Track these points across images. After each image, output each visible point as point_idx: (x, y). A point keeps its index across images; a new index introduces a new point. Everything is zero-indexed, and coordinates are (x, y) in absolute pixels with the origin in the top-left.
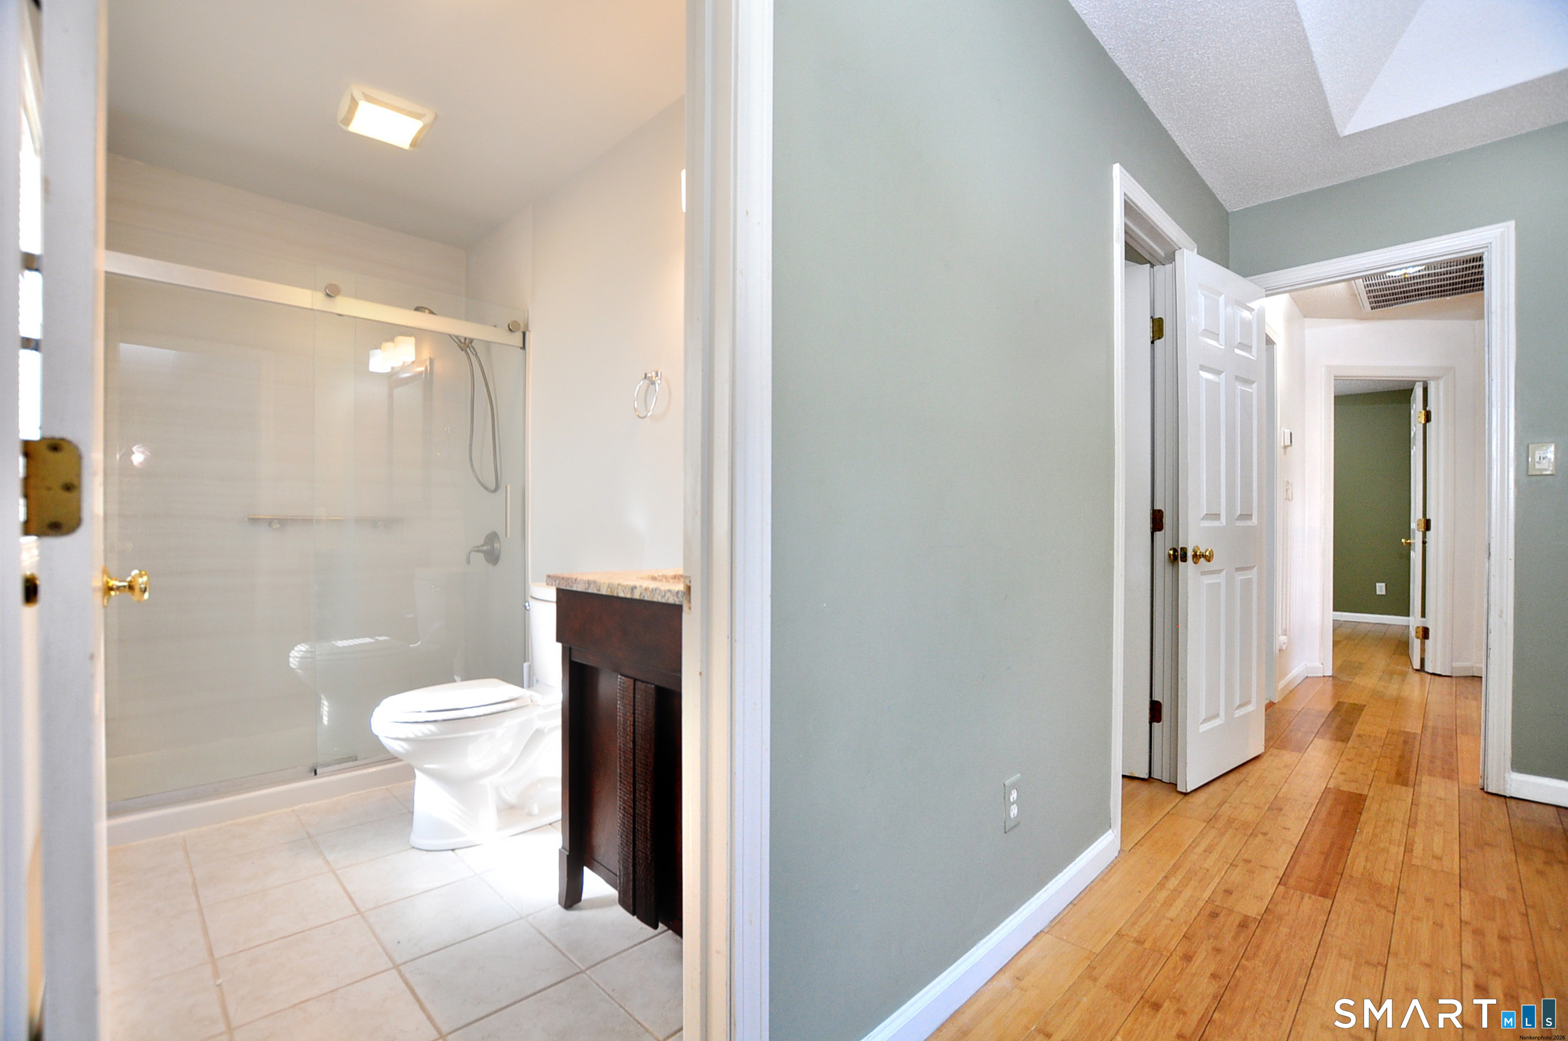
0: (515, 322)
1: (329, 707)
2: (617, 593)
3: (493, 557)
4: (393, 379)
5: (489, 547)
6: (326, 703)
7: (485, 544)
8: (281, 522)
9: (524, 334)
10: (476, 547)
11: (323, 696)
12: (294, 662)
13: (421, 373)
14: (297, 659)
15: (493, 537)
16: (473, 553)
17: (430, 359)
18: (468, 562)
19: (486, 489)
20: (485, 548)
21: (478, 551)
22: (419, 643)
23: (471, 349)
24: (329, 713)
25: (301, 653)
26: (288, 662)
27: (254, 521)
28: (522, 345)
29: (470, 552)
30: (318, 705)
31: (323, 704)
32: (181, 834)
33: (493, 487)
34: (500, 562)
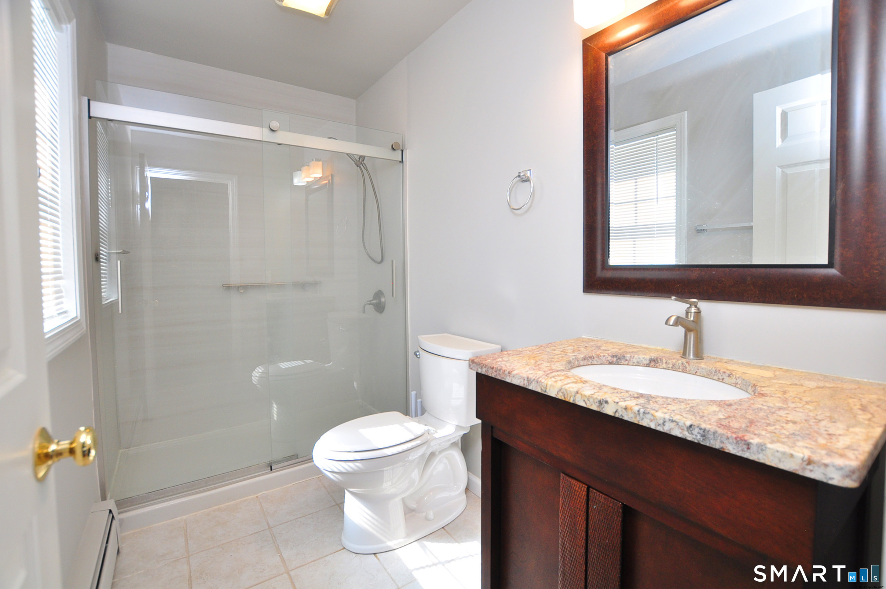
0: (396, 142)
1: (277, 409)
2: (573, 400)
3: (380, 308)
4: (308, 189)
5: (377, 301)
6: (275, 406)
7: (375, 298)
8: (244, 288)
9: (402, 151)
10: (369, 301)
11: (273, 402)
12: (255, 380)
13: (326, 184)
14: (257, 378)
15: (379, 294)
16: (367, 306)
17: (331, 174)
18: (364, 312)
19: (374, 260)
20: (374, 302)
21: (370, 304)
22: (331, 363)
23: (363, 165)
24: (277, 412)
25: (260, 374)
26: (252, 379)
27: (228, 288)
28: (400, 160)
29: (365, 306)
30: (271, 407)
31: (273, 407)
32: (184, 517)
33: (379, 259)
34: (385, 311)
